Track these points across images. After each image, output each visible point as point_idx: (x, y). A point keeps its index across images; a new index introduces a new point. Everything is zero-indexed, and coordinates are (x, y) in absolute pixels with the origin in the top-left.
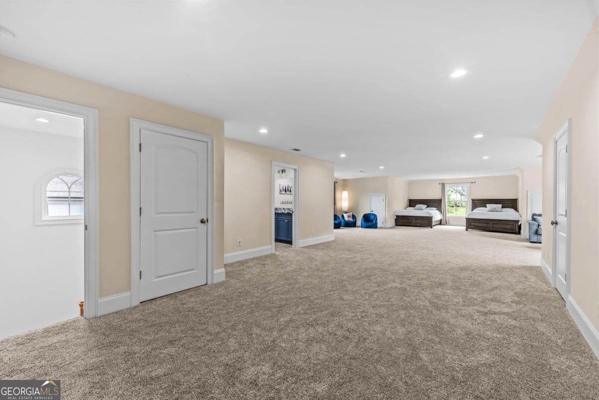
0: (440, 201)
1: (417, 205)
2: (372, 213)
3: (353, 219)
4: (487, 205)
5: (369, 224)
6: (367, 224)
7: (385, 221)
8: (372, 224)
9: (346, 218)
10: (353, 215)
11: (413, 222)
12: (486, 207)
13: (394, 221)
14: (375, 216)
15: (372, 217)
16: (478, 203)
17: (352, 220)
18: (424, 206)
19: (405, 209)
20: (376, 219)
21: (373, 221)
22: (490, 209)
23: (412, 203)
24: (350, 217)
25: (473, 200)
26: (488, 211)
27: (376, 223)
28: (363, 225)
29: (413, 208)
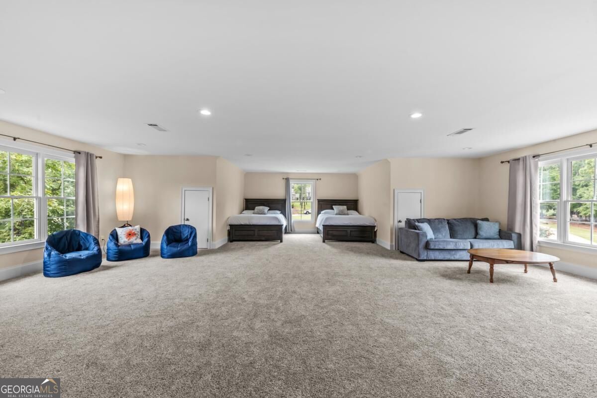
0: (284, 201)
1: (256, 208)
2: (187, 223)
3: (142, 238)
4: (334, 206)
5: (179, 248)
6: (175, 250)
7: (211, 238)
8: (185, 247)
9: (123, 240)
10: (142, 231)
11: (256, 234)
12: (333, 209)
13: (226, 233)
14: (193, 230)
15: (186, 233)
16: (325, 204)
17: (139, 241)
18: (266, 209)
19: (241, 213)
20: (195, 236)
21: (187, 240)
22: (338, 212)
23: (250, 204)
24: (134, 234)
25: (319, 201)
26: (336, 214)
27: (194, 244)
28: (165, 251)
29: (252, 211)
